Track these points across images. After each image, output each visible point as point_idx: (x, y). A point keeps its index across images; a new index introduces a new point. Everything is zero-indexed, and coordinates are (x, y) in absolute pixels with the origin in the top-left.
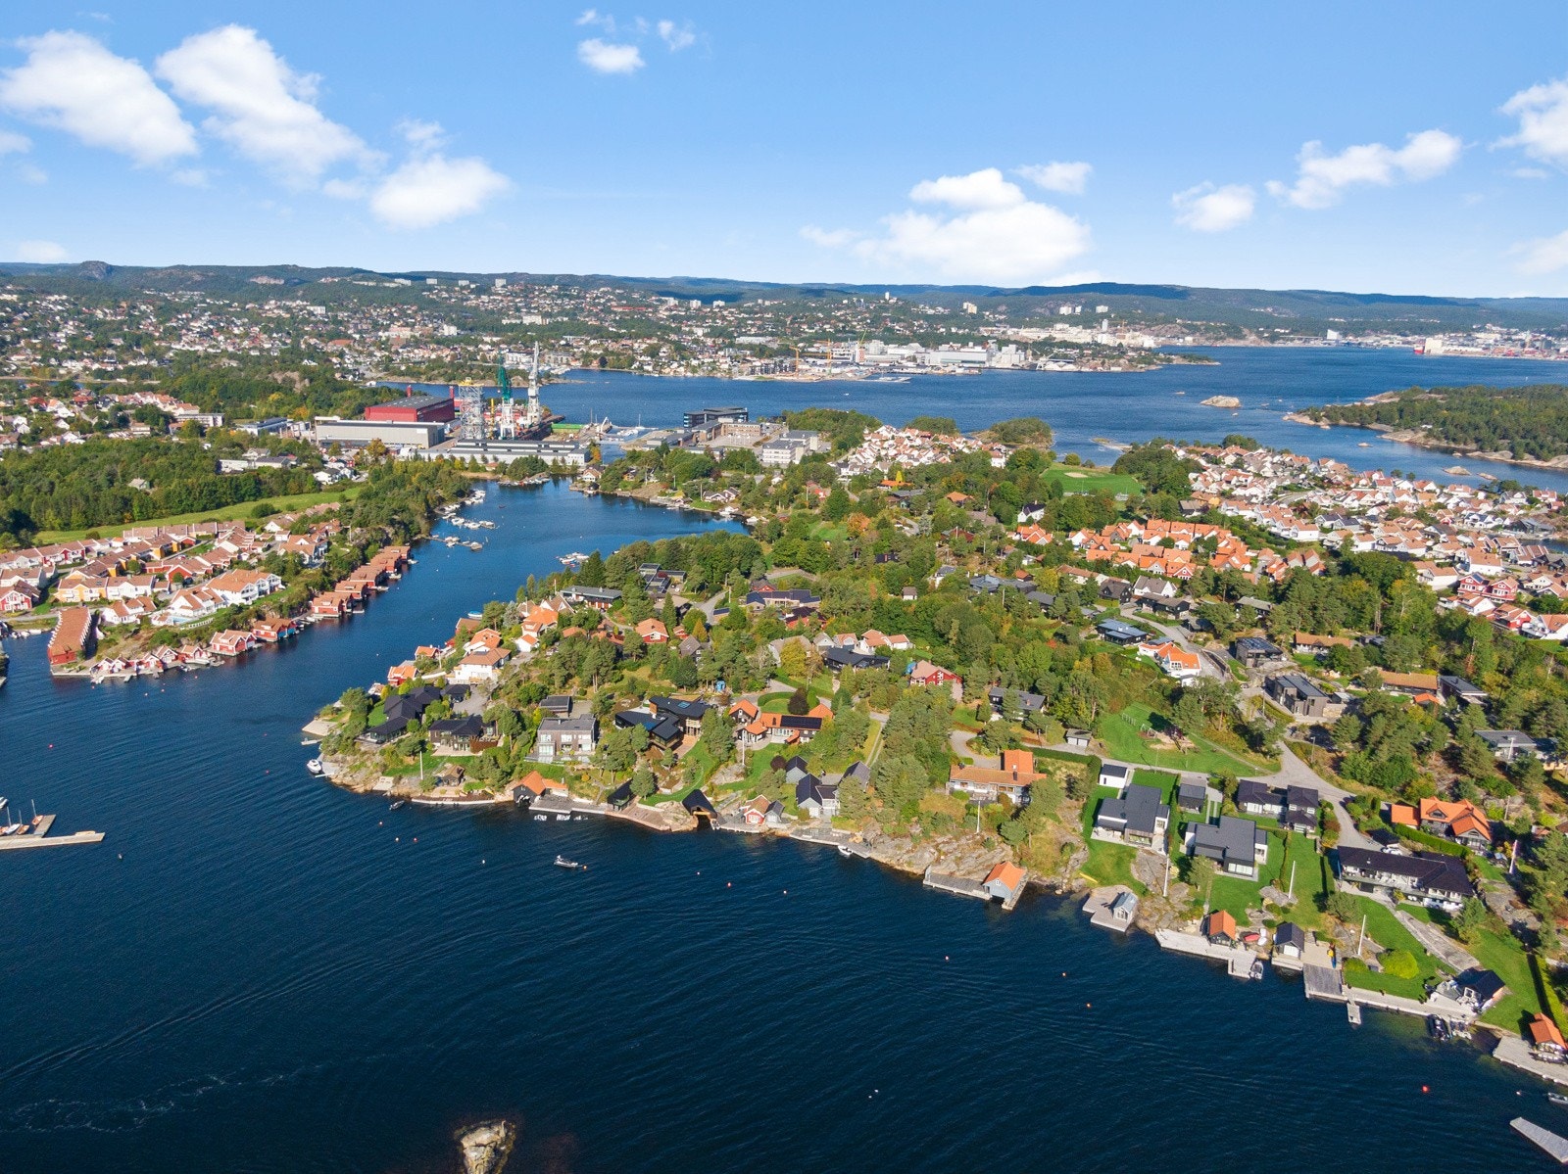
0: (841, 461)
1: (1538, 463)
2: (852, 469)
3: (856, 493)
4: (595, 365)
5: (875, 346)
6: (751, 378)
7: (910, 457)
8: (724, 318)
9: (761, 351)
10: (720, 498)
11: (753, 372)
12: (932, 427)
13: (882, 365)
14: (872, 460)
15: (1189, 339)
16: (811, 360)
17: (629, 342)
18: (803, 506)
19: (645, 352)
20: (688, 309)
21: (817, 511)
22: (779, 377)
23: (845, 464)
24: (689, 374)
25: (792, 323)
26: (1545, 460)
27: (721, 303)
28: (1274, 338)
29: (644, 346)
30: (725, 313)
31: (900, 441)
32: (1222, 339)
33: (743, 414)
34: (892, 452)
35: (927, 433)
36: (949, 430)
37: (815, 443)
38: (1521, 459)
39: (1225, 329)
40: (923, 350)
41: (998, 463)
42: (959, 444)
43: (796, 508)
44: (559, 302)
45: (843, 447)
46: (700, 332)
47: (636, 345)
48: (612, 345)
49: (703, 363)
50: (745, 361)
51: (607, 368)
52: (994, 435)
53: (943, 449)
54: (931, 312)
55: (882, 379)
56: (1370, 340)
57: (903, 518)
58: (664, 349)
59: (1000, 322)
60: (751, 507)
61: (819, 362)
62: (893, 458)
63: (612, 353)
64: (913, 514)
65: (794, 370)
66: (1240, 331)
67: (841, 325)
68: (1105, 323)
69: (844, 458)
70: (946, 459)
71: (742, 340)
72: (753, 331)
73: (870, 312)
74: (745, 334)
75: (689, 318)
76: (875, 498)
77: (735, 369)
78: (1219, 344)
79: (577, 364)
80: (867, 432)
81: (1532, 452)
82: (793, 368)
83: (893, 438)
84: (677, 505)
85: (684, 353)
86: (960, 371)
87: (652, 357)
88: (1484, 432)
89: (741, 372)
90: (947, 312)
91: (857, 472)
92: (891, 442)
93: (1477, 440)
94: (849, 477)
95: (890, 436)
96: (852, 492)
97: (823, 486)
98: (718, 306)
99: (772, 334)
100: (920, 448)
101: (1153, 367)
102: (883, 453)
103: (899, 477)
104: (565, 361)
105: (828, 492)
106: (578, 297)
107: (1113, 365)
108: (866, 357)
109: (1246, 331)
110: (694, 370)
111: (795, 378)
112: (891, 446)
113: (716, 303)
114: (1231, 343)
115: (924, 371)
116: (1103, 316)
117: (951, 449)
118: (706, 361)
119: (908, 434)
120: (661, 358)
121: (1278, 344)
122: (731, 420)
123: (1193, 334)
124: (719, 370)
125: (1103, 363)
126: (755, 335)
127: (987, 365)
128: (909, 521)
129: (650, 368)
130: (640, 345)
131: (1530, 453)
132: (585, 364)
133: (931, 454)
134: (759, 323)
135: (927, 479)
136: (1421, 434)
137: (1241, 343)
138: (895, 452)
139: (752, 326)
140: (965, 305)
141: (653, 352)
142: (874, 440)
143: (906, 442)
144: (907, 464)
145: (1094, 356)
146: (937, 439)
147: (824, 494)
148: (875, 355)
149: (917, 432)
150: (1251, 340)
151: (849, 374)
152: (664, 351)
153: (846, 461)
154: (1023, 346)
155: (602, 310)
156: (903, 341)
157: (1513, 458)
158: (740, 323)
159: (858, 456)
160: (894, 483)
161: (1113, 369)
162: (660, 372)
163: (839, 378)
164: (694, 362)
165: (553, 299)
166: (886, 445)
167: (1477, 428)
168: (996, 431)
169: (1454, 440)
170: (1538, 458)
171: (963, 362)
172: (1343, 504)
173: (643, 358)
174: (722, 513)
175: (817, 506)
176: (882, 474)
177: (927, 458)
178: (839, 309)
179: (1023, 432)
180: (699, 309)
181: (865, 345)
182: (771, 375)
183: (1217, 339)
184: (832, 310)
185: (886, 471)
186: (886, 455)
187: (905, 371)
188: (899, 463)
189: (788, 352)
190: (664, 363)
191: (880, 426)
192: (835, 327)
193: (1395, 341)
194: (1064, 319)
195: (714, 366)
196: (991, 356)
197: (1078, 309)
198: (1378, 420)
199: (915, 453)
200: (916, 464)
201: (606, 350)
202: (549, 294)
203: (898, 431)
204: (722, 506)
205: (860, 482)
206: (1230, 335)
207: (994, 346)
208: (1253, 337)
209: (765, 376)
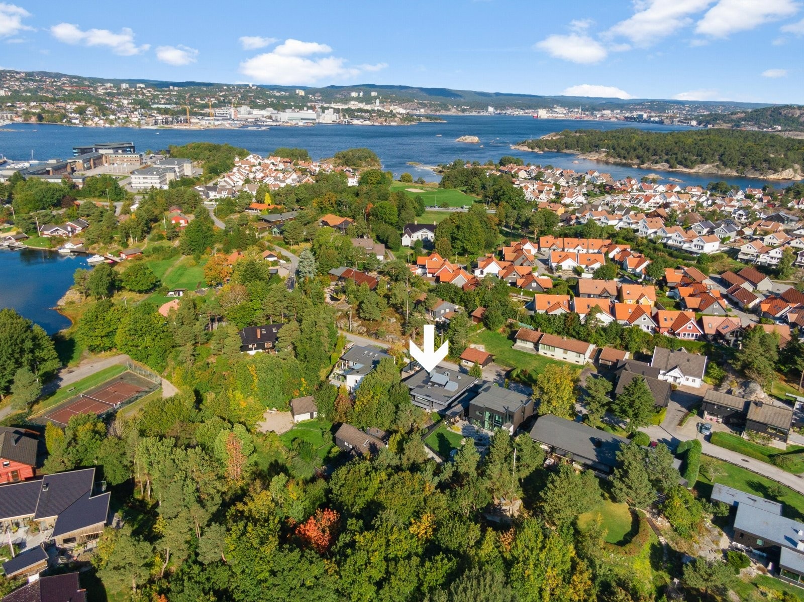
0: (211, 184)
1: (687, 170)
2: (220, 193)
3: (221, 218)
4: (33, 120)
5: (244, 109)
6: (155, 127)
7: (276, 179)
8: (143, 94)
9: (166, 112)
10: (61, 232)
11: (156, 123)
12: (292, 156)
13: (249, 120)
14: (241, 183)
15: (422, 110)
16: (200, 117)
17: (63, 104)
18: (161, 238)
19: (75, 111)
20: (119, 89)
21: (176, 243)
22: (176, 126)
23: (214, 188)
24: (107, 125)
25: (189, 97)
26: (692, 168)
27: (142, 85)
28: (463, 111)
29: (74, 107)
30: (145, 91)
31: (267, 166)
32: (439, 111)
33: (130, 147)
34: (259, 175)
35: (287, 160)
36: (304, 157)
37: (188, 170)
38: (676, 168)
39: (440, 105)
40: (276, 112)
41: (352, 182)
42: (315, 167)
43: (152, 240)
44: (26, 84)
45: (215, 171)
46: (125, 102)
47: (68, 106)
48: (48, 106)
49: (119, 118)
50: (150, 116)
51: (44, 122)
52: (338, 161)
53: (304, 172)
54: (278, 94)
55: (250, 128)
56: (509, 112)
57: (278, 248)
58: (90, 109)
59: (319, 100)
60: (97, 242)
61: (206, 118)
62: (261, 180)
63: (48, 111)
64: (287, 243)
65: (187, 122)
66: (447, 107)
67: (222, 99)
68: (378, 101)
69: (214, 182)
70: (310, 180)
71: (155, 106)
72: (163, 101)
73: (241, 93)
74: (157, 103)
75: (119, 94)
76: (243, 224)
77: (143, 122)
78: (438, 113)
79: (19, 120)
80: (237, 159)
81: (680, 163)
82: (186, 121)
83: (260, 164)
84: (6, 244)
85: (106, 112)
86: (301, 124)
87: (81, 114)
88: (640, 152)
89: (147, 124)
90: (287, 94)
91: (224, 195)
92: (258, 167)
93: (638, 158)
94: (216, 200)
95: (257, 162)
96: (218, 217)
97: (186, 212)
98: (140, 87)
99: (176, 103)
100: (283, 171)
101: (413, 123)
102: (251, 176)
103: (268, 199)
104: (9, 117)
105: (191, 217)
106: (40, 81)
107: (392, 121)
108: (239, 116)
109: (450, 107)
110: (111, 122)
111: (188, 127)
112: (258, 170)
113: (138, 85)
114: (443, 113)
115: (278, 124)
116: (375, 98)
117: (310, 172)
118: (121, 116)
119: (272, 161)
120: (87, 115)
121: (467, 114)
122: (111, 151)
123: (424, 108)
124: (131, 122)
125: (386, 120)
126: (164, 104)
127: (317, 121)
128: (285, 252)
129: (77, 122)
130: (71, 106)
131: (679, 164)
132: (26, 119)
133: (294, 176)
134: (167, 97)
135: (298, 201)
136: (603, 155)
137: (448, 113)
138: (262, 175)
139: (163, 98)
140: (297, 92)
141: (81, 111)
142: (243, 166)
143: (271, 166)
144: (275, 185)
145: (380, 116)
146: (296, 164)
147: (184, 221)
148: (244, 114)
149: (279, 159)
150: (453, 112)
151: (227, 125)
152: (90, 110)
153: (216, 184)
154: (337, 111)
155: (56, 89)
156: (262, 107)
157: (670, 167)
158: (155, 97)
159: (227, 179)
160: (264, 207)
161: (392, 124)
162: (85, 124)
163: (220, 127)
164: (112, 117)
165: (21, 82)
166: (254, 169)
167: (635, 149)
168: (339, 158)
169: (624, 158)
170: (686, 167)
171: (302, 119)
172: (638, 206)
173: (73, 115)
174: (61, 251)
175: (177, 236)
176: (249, 197)
177: (292, 179)
178: (221, 92)
179: (360, 158)
180: (127, 89)
181: (238, 109)
182: (170, 126)
183: (436, 111)
184: (217, 92)
185: (254, 193)
186: (254, 178)
187: (265, 123)
188: (267, 185)
189: (184, 112)
190: (89, 118)
191: (248, 154)
192: (218, 100)
193: (521, 113)
194: (354, 99)
195: (127, 120)
196: (319, 116)
197: (361, 94)
198: (567, 147)
199: (281, 175)
200: (283, 185)
201: (43, 109)
202: (18, 79)
203: (263, 158)
204: (61, 241)
205: (227, 207)
206: (442, 109)
207: (319, 110)
208: (454, 110)
209: (166, 126)
